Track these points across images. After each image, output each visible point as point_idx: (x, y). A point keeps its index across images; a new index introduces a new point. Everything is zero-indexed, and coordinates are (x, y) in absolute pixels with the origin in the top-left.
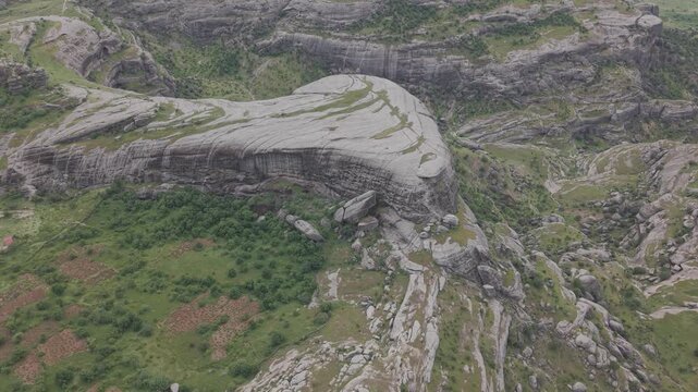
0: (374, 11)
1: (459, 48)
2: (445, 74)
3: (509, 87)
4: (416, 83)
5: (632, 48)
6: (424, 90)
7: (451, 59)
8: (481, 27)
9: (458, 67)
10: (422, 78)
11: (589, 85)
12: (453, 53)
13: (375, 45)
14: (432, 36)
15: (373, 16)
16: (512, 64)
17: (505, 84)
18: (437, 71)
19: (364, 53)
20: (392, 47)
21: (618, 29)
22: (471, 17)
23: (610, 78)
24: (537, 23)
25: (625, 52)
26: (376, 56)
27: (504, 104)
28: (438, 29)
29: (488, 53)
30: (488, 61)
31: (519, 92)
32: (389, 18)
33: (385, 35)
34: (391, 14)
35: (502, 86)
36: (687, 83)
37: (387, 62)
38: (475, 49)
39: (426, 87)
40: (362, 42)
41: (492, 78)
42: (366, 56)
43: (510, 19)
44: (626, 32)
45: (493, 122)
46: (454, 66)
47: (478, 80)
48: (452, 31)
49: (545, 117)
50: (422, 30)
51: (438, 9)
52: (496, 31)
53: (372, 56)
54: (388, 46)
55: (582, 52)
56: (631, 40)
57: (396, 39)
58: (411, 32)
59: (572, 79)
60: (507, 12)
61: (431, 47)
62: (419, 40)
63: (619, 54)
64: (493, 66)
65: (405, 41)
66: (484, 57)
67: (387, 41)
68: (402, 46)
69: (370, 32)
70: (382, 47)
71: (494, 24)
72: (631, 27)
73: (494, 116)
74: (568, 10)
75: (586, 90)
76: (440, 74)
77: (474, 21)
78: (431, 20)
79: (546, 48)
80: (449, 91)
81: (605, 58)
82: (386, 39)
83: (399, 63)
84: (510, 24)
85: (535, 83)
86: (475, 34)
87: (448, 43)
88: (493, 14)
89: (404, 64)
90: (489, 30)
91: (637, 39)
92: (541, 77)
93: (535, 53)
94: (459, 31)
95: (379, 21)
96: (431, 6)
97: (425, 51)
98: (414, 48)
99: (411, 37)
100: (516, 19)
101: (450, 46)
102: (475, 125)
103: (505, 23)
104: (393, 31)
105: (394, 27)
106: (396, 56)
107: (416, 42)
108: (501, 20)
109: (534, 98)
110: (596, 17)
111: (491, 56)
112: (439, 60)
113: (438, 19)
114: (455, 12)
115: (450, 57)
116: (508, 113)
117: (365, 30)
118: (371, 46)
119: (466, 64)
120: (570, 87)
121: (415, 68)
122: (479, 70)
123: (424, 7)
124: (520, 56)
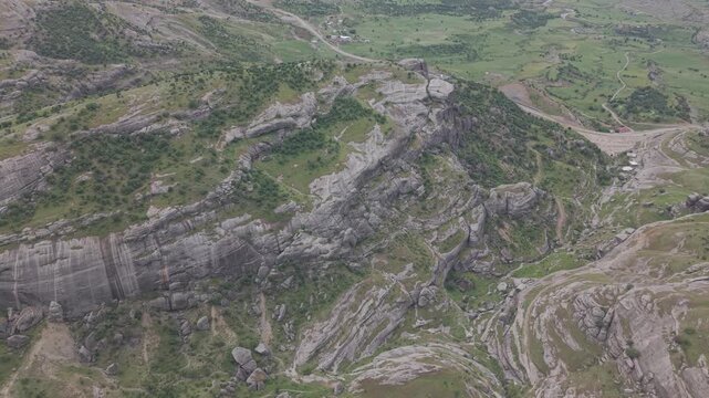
0: (48, 170)
1: (236, 202)
2: (231, 256)
3: (336, 243)
4: (184, 287)
5: (438, 128)
6: (204, 296)
7: (232, 226)
8: (251, 150)
9: (248, 237)
10: (190, 277)
11: (424, 197)
12: (230, 215)
13: (75, 242)
14: (182, 193)
15: (50, 180)
16: (326, 206)
17: (329, 241)
18: (214, 257)
19: (56, 267)
20: (113, 237)
21: (412, 105)
22: (229, 137)
23: (440, 179)
24: (322, 121)
25: (435, 135)
26: (84, 265)
27: (341, 277)
28: (186, 176)
29: (285, 198)
30: (291, 213)
31: (351, 244)
32: (84, 177)
33: (90, 215)
34: (83, 166)
35: (328, 246)
36: (494, 149)
37: (112, 271)
38: (261, 197)
39: (205, 290)
40: (45, 245)
41: (307, 240)
42: (63, 272)
43: (287, 127)
44: (422, 108)
45: (340, 319)
46: (242, 238)
47: (288, 251)
48: (211, 173)
49: (402, 275)
50: (157, 186)
51: (170, 137)
52: (275, 149)
53: (75, 268)
54: (103, 237)
55: (397, 154)
56: (433, 117)
57: (117, 220)
58: (139, 196)
59: (399, 193)
60: (278, 116)
61: (188, 214)
62: (162, 207)
63: (429, 140)
64: (300, 219)
65: (135, 220)
66: (281, 208)
67: (99, 229)
68: (133, 230)
69: (55, 218)
70: (90, 243)
71: (266, 138)
72: (425, 100)
73: (338, 306)
74: (345, 92)
75: (424, 208)
76: (222, 260)
77: (236, 141)
78: (165, 160)
79: (357, 164)
80: (246, 283)
81: (419, 151)
82: (93, 224)
83: (137, 264)
84: (288, 133)
85: (363, 221)
86: (247, 164)
87: (215, 199)
88: (258, 124)
89: (149, 264)
90: (264, 151)
91: (438, 115)
92: (368, 210)
93: (346, 176)
94: (224, 171)
95: (65, 185)
96: (154, 133)
97: (180, 226)
98: (157, 228)
99: (142, 206)
100: (295, 125)
101: (220, 204)
102: (319, 337)
103: (281, 132)
104: (104, 205)
105: (102, 195)
106: (127, 253)
107: (157, 213)
108: (273, 131)
109: (372, 246)
110: (380, 94)
111: (292, 203)
112: (211, 233)
113: (178, 156)
114: (200, 136)
115: (228, 222)
116: (352, 291)
117: (40, 217)
118: (65, 247)
119: (260, 228)
120: (403, 208)
121: (172, 262)
122: (284, 233)
123: (142, 136)
124: (330, 187)
